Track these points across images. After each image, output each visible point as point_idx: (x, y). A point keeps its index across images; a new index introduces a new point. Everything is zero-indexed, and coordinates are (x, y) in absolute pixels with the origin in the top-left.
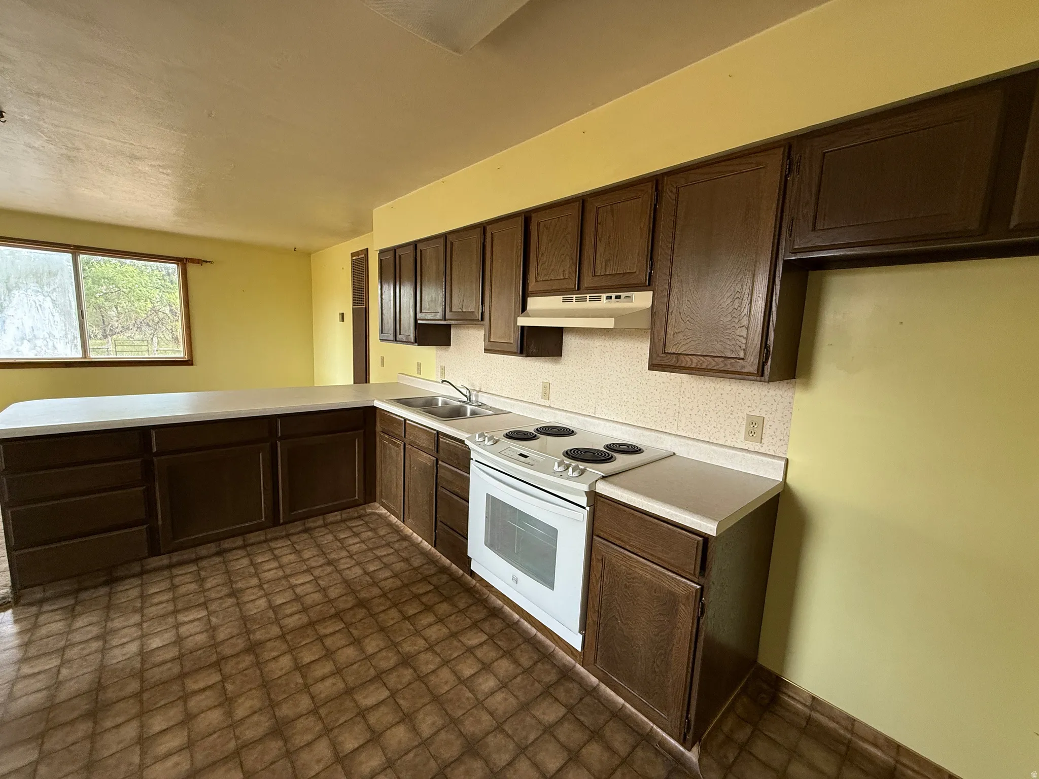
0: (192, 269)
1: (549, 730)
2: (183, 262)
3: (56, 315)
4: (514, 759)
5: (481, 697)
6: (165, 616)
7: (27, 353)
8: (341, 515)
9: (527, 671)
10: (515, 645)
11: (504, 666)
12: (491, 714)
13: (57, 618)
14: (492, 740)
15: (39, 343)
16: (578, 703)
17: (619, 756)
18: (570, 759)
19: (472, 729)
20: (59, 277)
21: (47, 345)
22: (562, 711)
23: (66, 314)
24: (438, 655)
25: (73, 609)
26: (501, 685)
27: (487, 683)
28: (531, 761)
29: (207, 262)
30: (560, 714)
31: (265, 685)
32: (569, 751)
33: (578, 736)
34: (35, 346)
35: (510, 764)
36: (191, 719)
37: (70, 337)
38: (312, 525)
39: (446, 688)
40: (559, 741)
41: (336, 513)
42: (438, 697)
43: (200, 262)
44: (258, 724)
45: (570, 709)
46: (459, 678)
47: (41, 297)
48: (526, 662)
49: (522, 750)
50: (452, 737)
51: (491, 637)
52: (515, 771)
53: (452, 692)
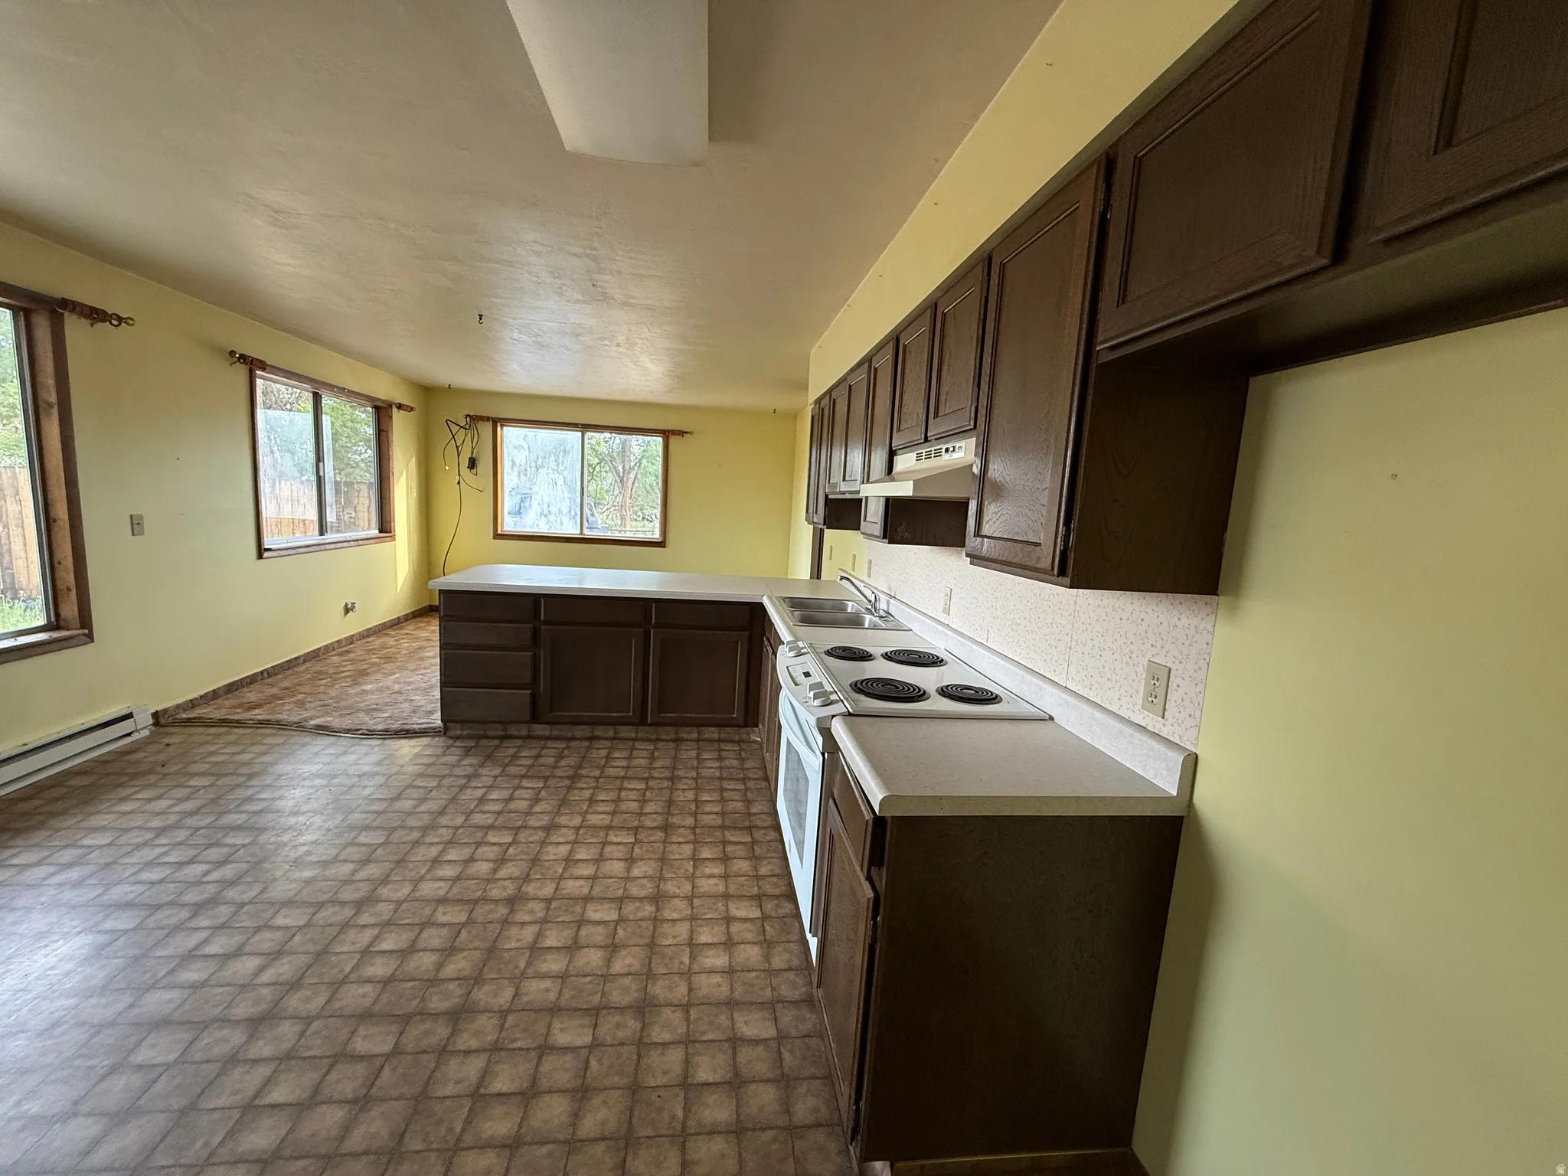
0: (674, 441)
1: (735, 1042)
2: (666, 434)
3: (565, 491)
4: (672, 1043)
5: (696, 967)
6: (515, 777)
7: (543, 529)
8: (719, 733)
9: (771, 972)
10: (784, 939)
11: (751, 954)
12: (690, 990)
13: (457, 753)
14: (667, 1013)
15: (552, 518)
16: (797, 1038)
17: (790, 1120)
18: (729, 1083)
19: (658, 991)
20: (571, 455)
21: (556, 521)
22: (772, 1032)
23: (572, 490)
24: (693, 908)
25: (469, 750)
26: (727, 970)
27: (717, 960)
28: (687, 1056)
29: (686, 433)
30: (765, 1035)
31: (535, 861)
32: (737, 1074)
33: (763, 1069)
34: (549, 521)
35: (664, 1045)
36: (472, 861)
37: (573, 513)
38: (685, 736)
39: (670, 941)
40: (734, 1059)
41: (713, 729)
42: (656, 945)
43: (681, 433)
44: (505, 888)
45: (782, 1038)
46: (691, 939)
47: (557, 475)
48: (778, 961)
49: (688, 1041)
50: (634, 987)
51: (764, 918)
52: (663, 1054)
53: (672, 948)
